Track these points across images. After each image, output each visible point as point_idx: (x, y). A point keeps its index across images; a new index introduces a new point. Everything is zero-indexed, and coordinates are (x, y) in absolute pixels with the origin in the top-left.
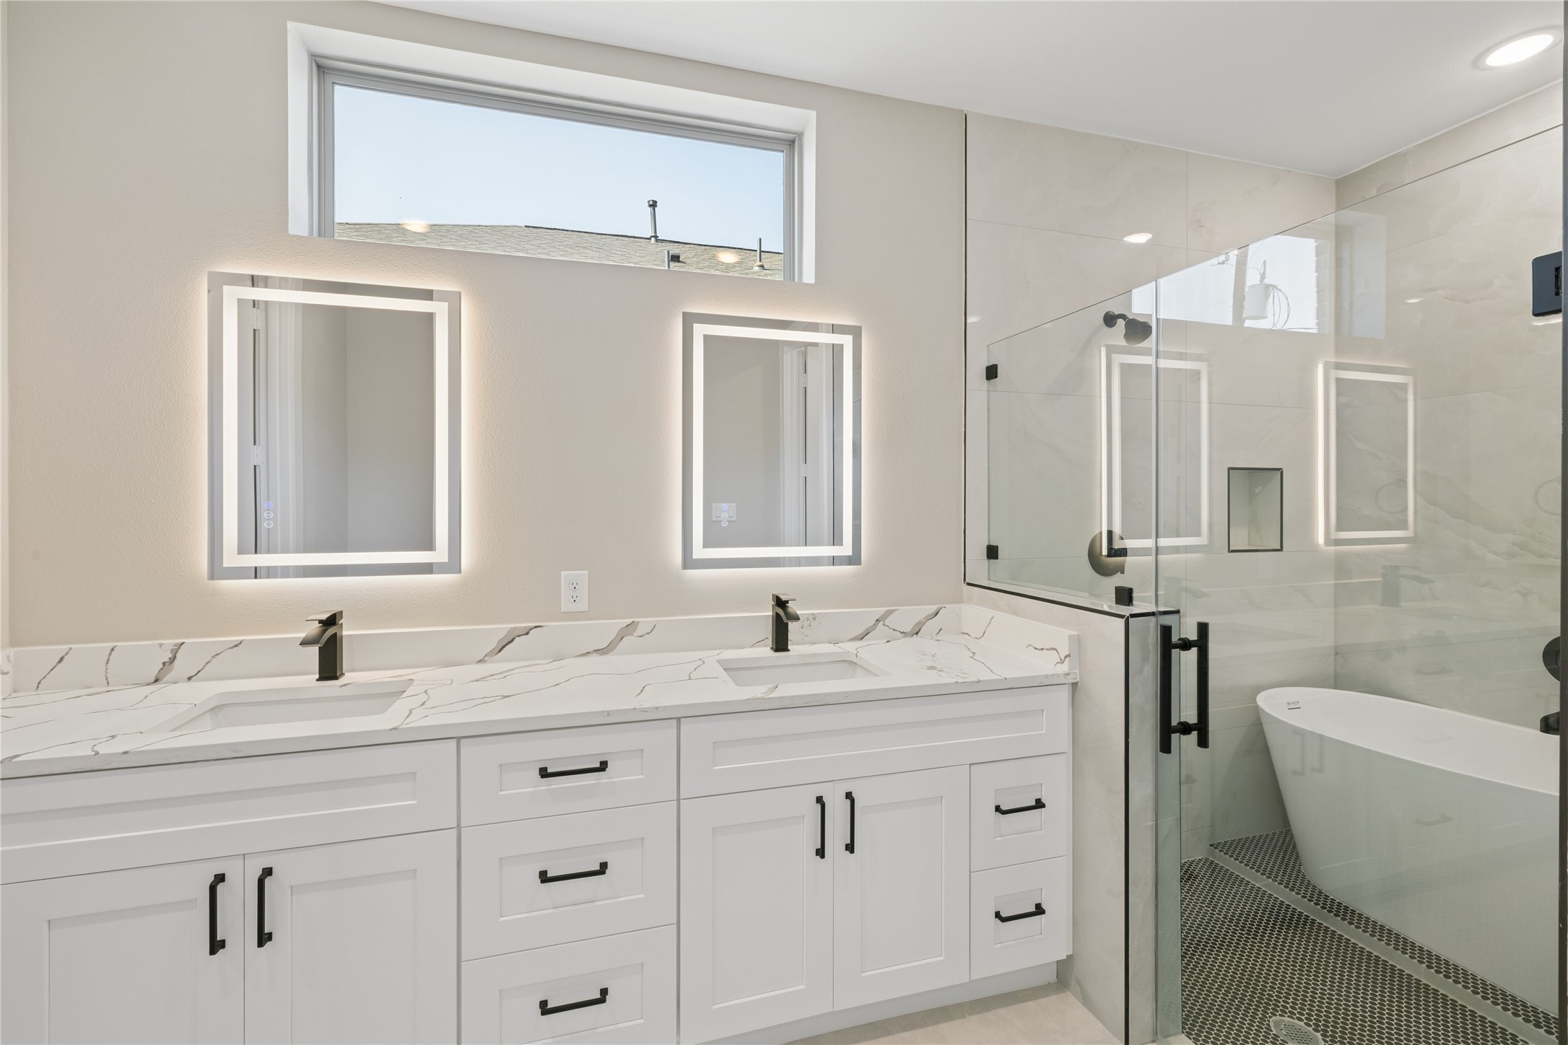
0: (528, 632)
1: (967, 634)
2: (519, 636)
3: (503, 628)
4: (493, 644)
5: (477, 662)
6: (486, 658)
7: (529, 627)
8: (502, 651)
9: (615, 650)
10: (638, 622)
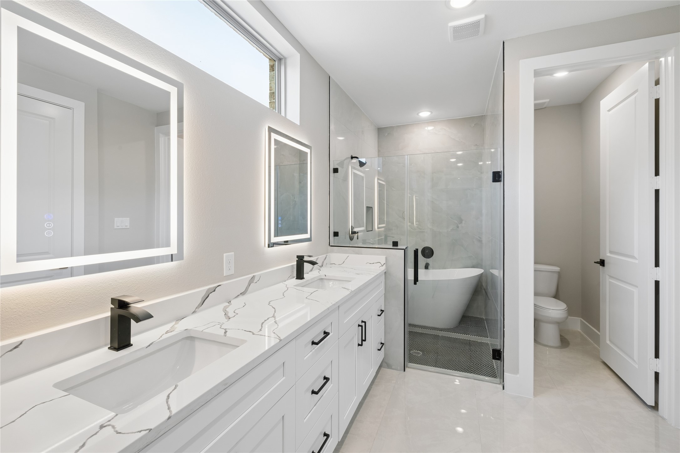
0: (215, 290)
1: (334, 264)
2: (211, 293)
3: (204, 289)
4: (199, 301)
5: (192, 313)
6: (197, 310)
7: (214, 287)
8: (204, 304)
9: (248, 292)
10: (255, 276)
